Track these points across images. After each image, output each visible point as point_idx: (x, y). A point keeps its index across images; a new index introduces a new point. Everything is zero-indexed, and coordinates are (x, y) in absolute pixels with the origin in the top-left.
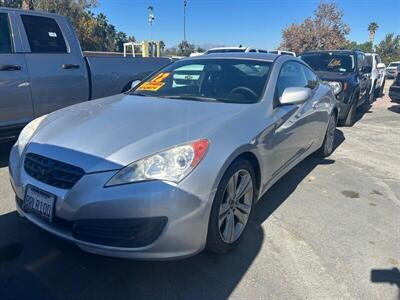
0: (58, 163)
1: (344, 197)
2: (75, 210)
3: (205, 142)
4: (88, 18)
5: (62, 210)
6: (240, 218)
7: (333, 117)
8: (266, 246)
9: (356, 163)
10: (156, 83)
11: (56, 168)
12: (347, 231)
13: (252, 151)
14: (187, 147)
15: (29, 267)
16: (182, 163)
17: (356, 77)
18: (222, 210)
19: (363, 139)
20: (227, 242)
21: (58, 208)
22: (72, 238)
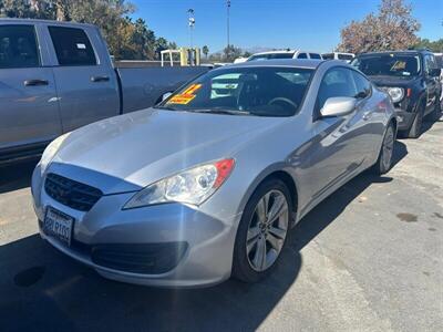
0: (76, 184)
1: (399, 220)
2: (93, 233)
3: (230, 161)
4: (125, 25)
5: (80, 233)
6: (274, 243)
7: (390, 129)
8: (302, 276)
9: (418, 182)
10: (186, 96)
11: (75, 189)
12: (399, 260)
13: (285, 169)
14: (210, 167)
15: (49, 293)
16: (204, 184)
17: (422, 81)
18: (250, 234)
19: (429, 153)
20: (257, 269)
21: (77, 231)
22: (91, 263)
